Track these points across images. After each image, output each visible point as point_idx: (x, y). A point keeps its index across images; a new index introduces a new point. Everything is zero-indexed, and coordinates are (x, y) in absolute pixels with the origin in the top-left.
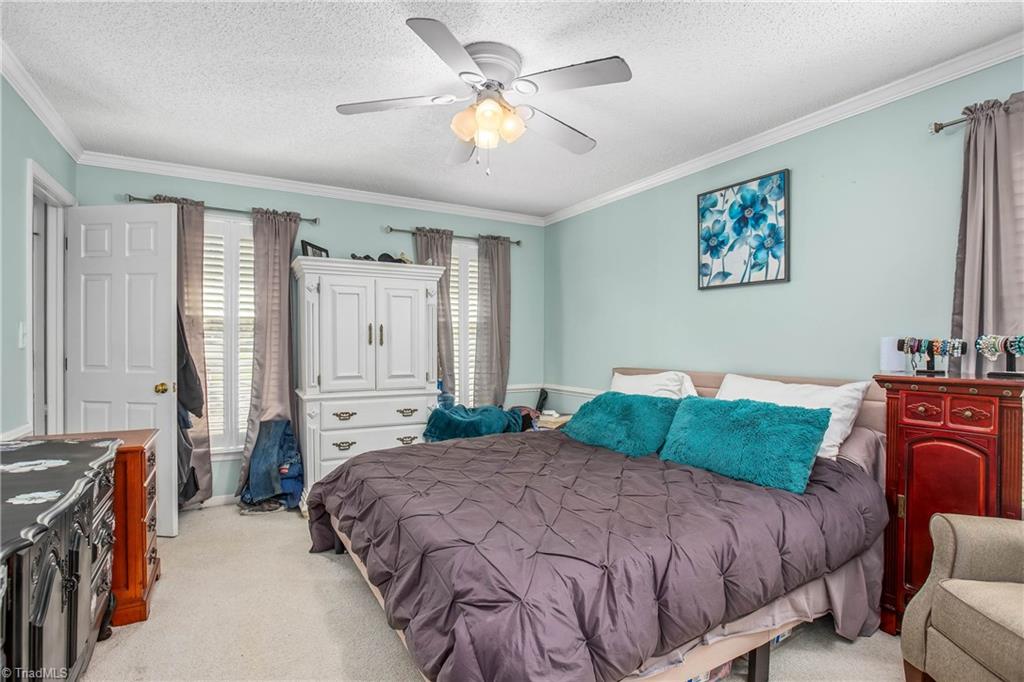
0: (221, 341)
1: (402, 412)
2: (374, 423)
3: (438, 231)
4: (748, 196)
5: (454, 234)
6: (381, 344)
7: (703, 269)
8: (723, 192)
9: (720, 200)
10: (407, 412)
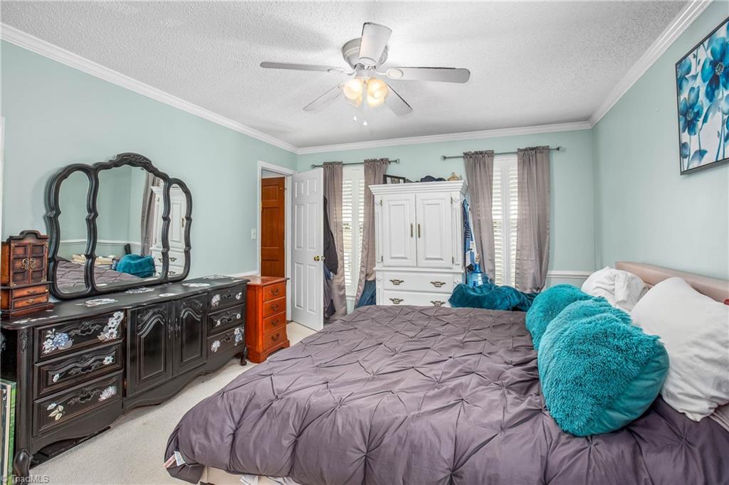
0: (351, 235)
1: (434, 283)
2: (422, 290)
3: (481, 153)
4: (718, 48)
5: (495, 152)
6: (419, 236)
7: (683, 146)
8: (695, 52)
9: (693, 61)
10: (438, 284)
